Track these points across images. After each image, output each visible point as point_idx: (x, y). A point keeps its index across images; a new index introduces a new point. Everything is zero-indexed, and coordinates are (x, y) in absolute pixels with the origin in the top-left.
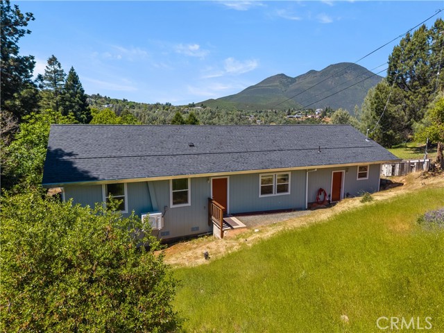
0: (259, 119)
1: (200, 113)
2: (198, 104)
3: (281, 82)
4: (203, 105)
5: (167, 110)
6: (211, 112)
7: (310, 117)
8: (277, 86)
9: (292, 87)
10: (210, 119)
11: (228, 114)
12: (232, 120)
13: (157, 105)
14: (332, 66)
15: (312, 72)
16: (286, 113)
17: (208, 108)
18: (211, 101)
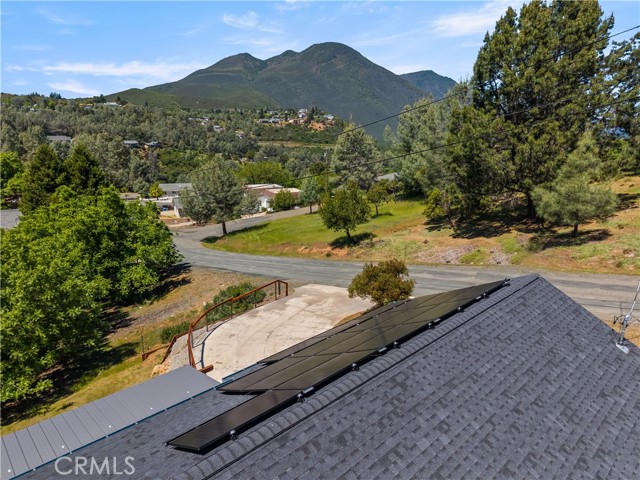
0: (217, 123)
1: (116, 114)
2: (111, 97)
3: (245, 67)
4: (120, 98)
5: (53, 107)
6: (135, 111)
7: (291, 121)
8: (240, 71)
9: (263, 74)
10: (134, 124)
11: (165, 115)
12: (174, 125)
13: (32, 99)
14: (316, 47)
15: (289, 53)
16: (257, 115)
17: (130, 105)
18: (133, 92)
